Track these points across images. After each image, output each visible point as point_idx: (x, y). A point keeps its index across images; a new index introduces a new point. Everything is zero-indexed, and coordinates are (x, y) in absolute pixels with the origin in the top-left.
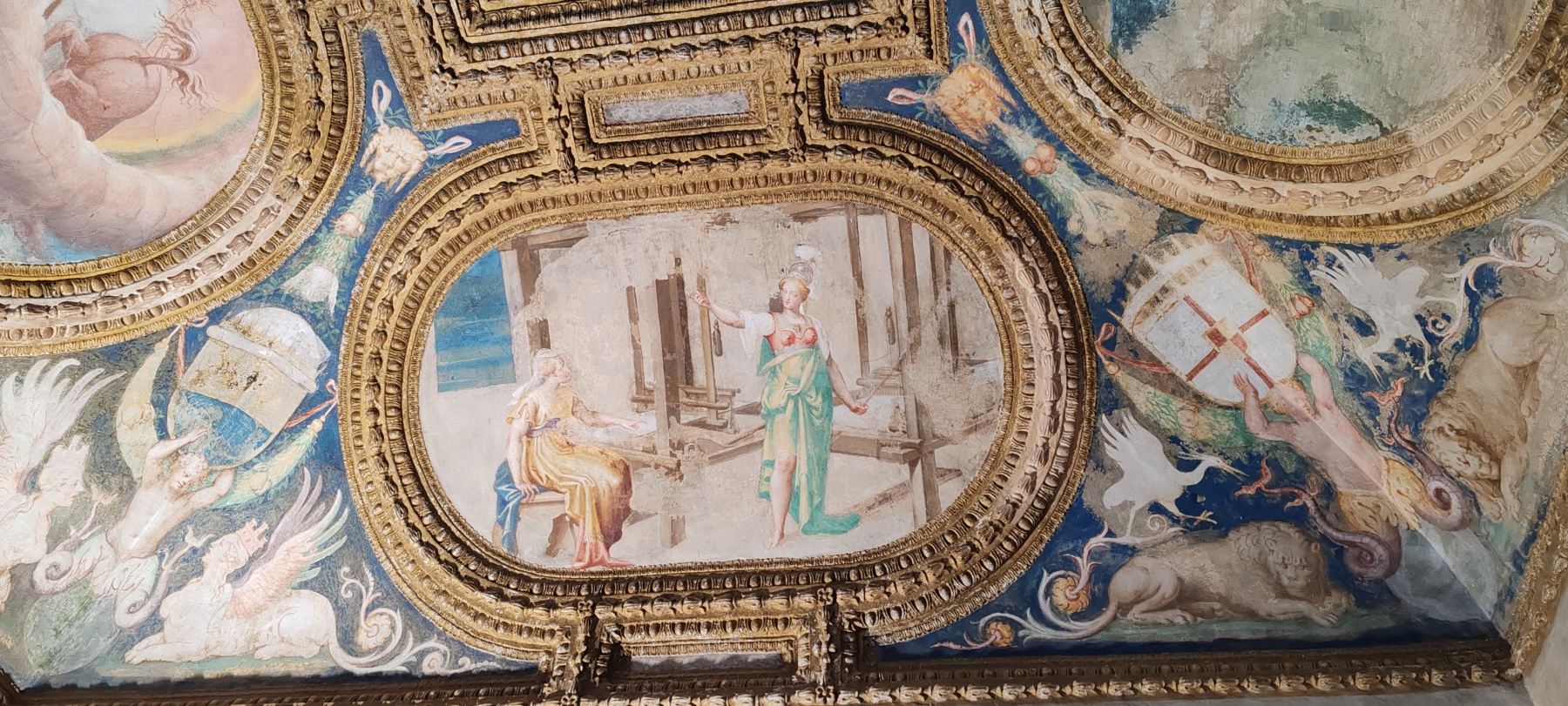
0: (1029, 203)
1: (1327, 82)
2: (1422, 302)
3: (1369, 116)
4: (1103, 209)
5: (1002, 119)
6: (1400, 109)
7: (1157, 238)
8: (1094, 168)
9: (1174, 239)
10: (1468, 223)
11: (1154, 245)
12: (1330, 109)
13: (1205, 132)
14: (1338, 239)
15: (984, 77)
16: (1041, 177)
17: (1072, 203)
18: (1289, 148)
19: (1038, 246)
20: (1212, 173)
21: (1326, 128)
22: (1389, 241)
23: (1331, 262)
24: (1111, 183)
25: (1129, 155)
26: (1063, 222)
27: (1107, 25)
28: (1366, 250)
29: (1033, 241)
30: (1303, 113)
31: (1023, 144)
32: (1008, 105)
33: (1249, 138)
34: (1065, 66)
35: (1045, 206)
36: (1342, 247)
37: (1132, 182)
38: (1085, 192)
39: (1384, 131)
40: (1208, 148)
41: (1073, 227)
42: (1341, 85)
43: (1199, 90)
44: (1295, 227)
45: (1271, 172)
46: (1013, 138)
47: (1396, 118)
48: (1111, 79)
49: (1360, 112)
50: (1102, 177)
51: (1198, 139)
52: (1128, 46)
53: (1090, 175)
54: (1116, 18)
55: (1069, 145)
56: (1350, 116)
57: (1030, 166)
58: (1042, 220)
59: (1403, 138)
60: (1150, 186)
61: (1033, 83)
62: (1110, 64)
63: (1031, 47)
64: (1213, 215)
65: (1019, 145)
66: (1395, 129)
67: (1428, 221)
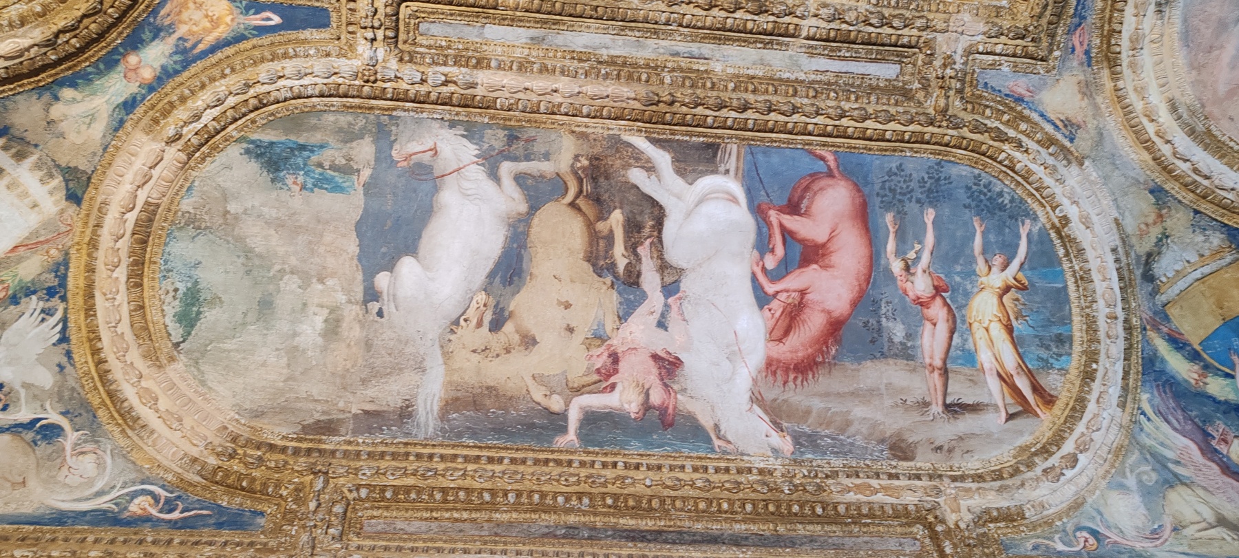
0: (93, 56)
1: (216, 301)
2: (17, 387)
3: (189, 334)
4: (87, 120)
5: (180, 39)
6: (196, 355)
7: (58, 166)
8: (131, 116)
9: (58, 181)
10: (101, 413)
11: (50, 163)
12: (193, 305)
13: (169, 210)
14: (71, 317)
15: (222, 28)
16: (121, 68)
17: (94, 93)
18: (158, 275)
19: (47, 62)
20: (132, 217)
21: (177, 302)
22: (76, 357)
23: (48, 312)
24: (116, 130)
25: (146, 149)
26: (73, 85)
27: (267, 136)
28: (64, 339)
29: (53, 57)
30: (189, 285)
31: (154, 56)
32: (195, 46)
33: (166, 244)
34: (231, 101)
35: (89, 70)
36: (65, 320)
37: (117, 148)
38: (105, 106)
39: (177, 345)
40: (154, 213)
41: (67, 93)
42: (214, 312)
43: (207, 207)
44: (82, 283)
45: (135, 263)
46: (161, 47)
47: (189, 352)
48: (218, 137)
49: (192, 326)
50: (121, 123)
51: (163, 204)
52: (248, 151)
53: (123, 112)
54: (272, 143)
55: (153, 97)
56: (188, 319)
57: (132, 59)
58: (75, 65)
59: (172, 359)
60: (115, 164)
61: (216, 72)
62: (232, 137)
63: (249, 73)
64: (88, 215)
65: (154, 51)
66: (179, 352)
67: (99, 385)
